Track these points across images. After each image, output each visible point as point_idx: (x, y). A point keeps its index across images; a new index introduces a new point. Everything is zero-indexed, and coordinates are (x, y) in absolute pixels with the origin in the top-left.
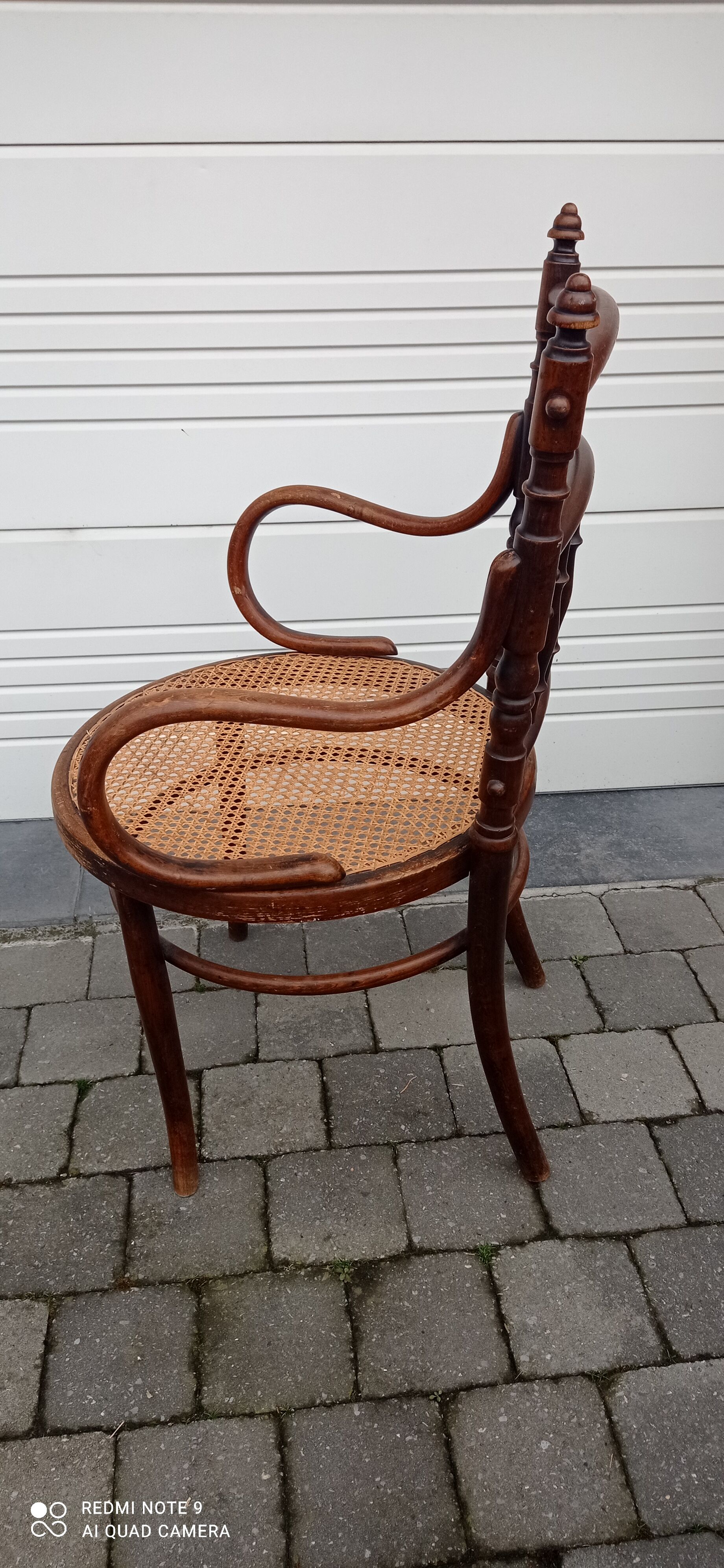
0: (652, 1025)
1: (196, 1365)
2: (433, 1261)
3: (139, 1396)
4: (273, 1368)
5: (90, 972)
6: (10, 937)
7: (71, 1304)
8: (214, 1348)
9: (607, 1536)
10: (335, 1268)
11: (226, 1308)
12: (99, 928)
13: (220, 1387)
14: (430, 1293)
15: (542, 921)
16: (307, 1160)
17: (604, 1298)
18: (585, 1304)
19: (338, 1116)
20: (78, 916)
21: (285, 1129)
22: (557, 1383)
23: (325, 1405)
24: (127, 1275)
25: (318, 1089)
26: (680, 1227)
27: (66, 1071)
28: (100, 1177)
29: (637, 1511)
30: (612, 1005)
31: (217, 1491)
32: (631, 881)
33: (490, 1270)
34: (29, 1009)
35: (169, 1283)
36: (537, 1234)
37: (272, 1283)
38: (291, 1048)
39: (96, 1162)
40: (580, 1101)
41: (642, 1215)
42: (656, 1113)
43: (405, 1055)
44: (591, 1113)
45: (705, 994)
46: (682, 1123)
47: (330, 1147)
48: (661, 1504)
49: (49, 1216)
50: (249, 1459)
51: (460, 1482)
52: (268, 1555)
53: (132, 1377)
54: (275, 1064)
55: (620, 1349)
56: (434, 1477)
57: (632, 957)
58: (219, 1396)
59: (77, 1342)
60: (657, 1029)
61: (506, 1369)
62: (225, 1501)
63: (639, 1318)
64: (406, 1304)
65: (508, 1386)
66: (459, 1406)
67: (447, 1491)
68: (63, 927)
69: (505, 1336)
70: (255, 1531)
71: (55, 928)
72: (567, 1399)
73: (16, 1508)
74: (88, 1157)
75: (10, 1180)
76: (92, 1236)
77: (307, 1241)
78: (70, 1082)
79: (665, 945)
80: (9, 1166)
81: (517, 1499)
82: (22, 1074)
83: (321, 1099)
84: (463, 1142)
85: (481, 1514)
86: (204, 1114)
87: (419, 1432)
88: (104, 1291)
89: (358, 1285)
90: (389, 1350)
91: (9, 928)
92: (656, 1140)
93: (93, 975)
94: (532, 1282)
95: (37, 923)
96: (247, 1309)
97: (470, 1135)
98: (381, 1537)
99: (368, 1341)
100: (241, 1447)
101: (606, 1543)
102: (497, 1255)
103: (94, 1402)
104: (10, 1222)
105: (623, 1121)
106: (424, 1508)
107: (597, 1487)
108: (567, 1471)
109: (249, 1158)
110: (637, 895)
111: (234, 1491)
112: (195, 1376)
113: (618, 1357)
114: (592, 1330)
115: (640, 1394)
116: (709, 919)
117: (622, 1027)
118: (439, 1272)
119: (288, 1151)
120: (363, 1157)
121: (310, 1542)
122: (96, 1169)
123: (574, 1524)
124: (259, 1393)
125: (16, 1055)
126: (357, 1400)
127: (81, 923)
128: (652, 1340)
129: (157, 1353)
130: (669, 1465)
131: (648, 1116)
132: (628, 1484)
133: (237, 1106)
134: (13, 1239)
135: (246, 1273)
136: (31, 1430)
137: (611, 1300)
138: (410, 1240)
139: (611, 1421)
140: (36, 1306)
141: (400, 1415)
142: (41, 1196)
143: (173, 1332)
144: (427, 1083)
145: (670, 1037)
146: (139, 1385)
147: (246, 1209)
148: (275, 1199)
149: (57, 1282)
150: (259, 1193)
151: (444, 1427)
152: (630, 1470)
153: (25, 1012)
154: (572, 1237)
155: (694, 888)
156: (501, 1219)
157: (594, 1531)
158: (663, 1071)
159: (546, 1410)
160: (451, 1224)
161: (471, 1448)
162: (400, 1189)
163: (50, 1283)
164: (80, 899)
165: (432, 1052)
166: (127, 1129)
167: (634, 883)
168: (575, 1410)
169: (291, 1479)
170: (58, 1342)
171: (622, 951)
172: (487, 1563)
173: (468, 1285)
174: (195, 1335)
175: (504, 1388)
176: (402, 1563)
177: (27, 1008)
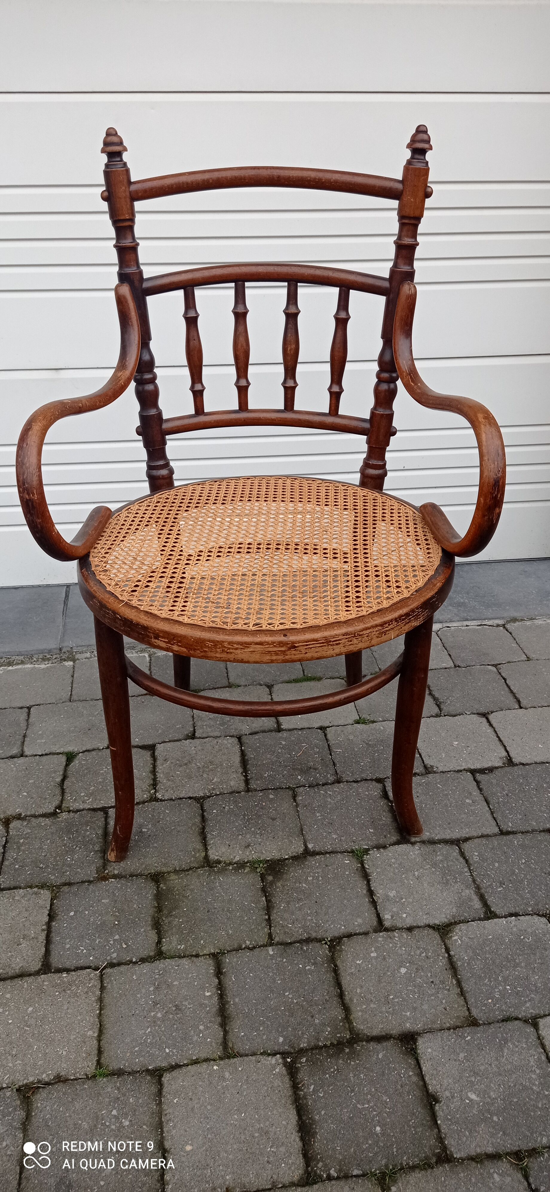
0: (475, 712)
1: (157, 925)
2: (323, 859)
3: (117, 947)
4: (211, 926)
5: (72, 684)
6: (13, 662)
7: (67, 890)
8: (169, 915)
9: (448, 1025)
10: (253, 865)
11: (177, 890)
12: (77, 657)
13: (175, 939)
14: (320, 878)
15: (396, 648)
16: (232, 799)
17: (443, 879)
18: (430, 883)
19: (253, 772)
20: (63, 647)
21: (215, 780)
22: (411, 932)
23: (249, 948)
24: (107, 871)
25: (238, 754)
26: (495, 835)
27: (57, 746)
28: (85, 812)
29: (468, 1009)
30: (446, 699)
31: (174, 1004)
32: (458, 621)
33: (362, 863)
34: (29, 708)
35: (136, 876)
36: (395, 841)
37: (209, 874)
38: (218, 730)
39: (81, 803)
40: (424, 759)
41: (468, 828)
42: (478, 766)
43: (300, 733)
44: (432, 767)
45: (512, 692)
46: (496, 772)
47: (248, 790)
48: (485, 1005)
49: (49, 837)
50: (196, 983)
51: (345, 994)
52: (211, 1042)
53: (112, 934)
54: (207, 739)
55: (454, 910)
56: (326, 992)
57: (460, 669)
58: (174, 945)
59: (72, 914)
60: (478, 714)
61: (375, 923)
62: (180, 1010)
63: (467, 891)
64: (304, 885)
65: (377, 934)
66: (343, 947)
67: (336, 1001)
68: (51, 655)
69: (374, 903)
70: (201, 1027)
71: (45, 656)
72: (419, 941)
73: (32, 1017)
74: (75, 799)
75: (20, 814)
76: (80, 848)
77: (233, 848)
78: (61, 753)
79: (483, 662)
80: (19, 806)
81: (385, 1004)
82: (25, 749)
83: (241, 761)
84: (342, 786)
85: (360, 1014)
86: (157, 772)
87: (315, 964)
88: (90, 882)
89: (269, 875)
90: (293, 914)
91: (12, 656)
92: (478, 783)
93: (74, 686)
94: (392, 870)
95: (33, 652)
96: (192, 890)
97: (347, 782)
98: (290, 1029)
99: (278, 909)
100: (190, 976)
101: (447, 1029)
102: (367, 855)
103: (85, 951)
104: (22, 841)
105: (455, 771)
106: (320, 1011)
107: (440, 996)
108: (419, 986)
109: (190, 798)
110: (463, 631)
111: (187, 1003)
112: (157, 933)
113: (453, 915)
114: (435, 899)
115: (469, 938)
116: (515, 645)
117: (454, 713)
118: (327, 866)
119: (218, 793)
120: (271, 796)
121: (240, 1034)
122: (81, 807)
123: (425, 1019)
124: (202, 942)
125: (21, 737)
126: (271, 945)
127: (64, 653)
128: (477, 904)
129: (129, 919)
130: (491, 982)
131: (472, 767)
132: (462, 993)
133: (181, 766)
134: (24, 851)
135: (190, 869)
136: (40, 970)
137: (447, 880)
138: (306, 846)
139: (449, 955)
140: (42, 892)
141: (301, 953)
142: (43, 824)
143: (140, 906)
144: (315, 750)
145: (487, 719)
146: (117, 940)
147: (189, 830)
148: (210, 823)
149: (57, 877)
150: (198, 820)
151: (332, 960)
152: (463, 985)
153: (26, 710)
154: (420, 843)
155: (504, 626)
156: (370, 832)
157: (439, 1022)
158: (483, 739)
159: (404, 949)
160: (334, 836)
161: (352, 973)
162: (298, 816)
163: (51, 878)
164: (63, 637)
165: (319, 730)
166: (103, 782)
167: (461, 623)
168: (424, 948)
169: (225, 995)
170: (58, 915)
171: (453, 666)
172: (364, 1043)
173: (347, 873)
174: (156, 907)
175: (373, 936)
176: (305, 1045)
177: (28, 708)
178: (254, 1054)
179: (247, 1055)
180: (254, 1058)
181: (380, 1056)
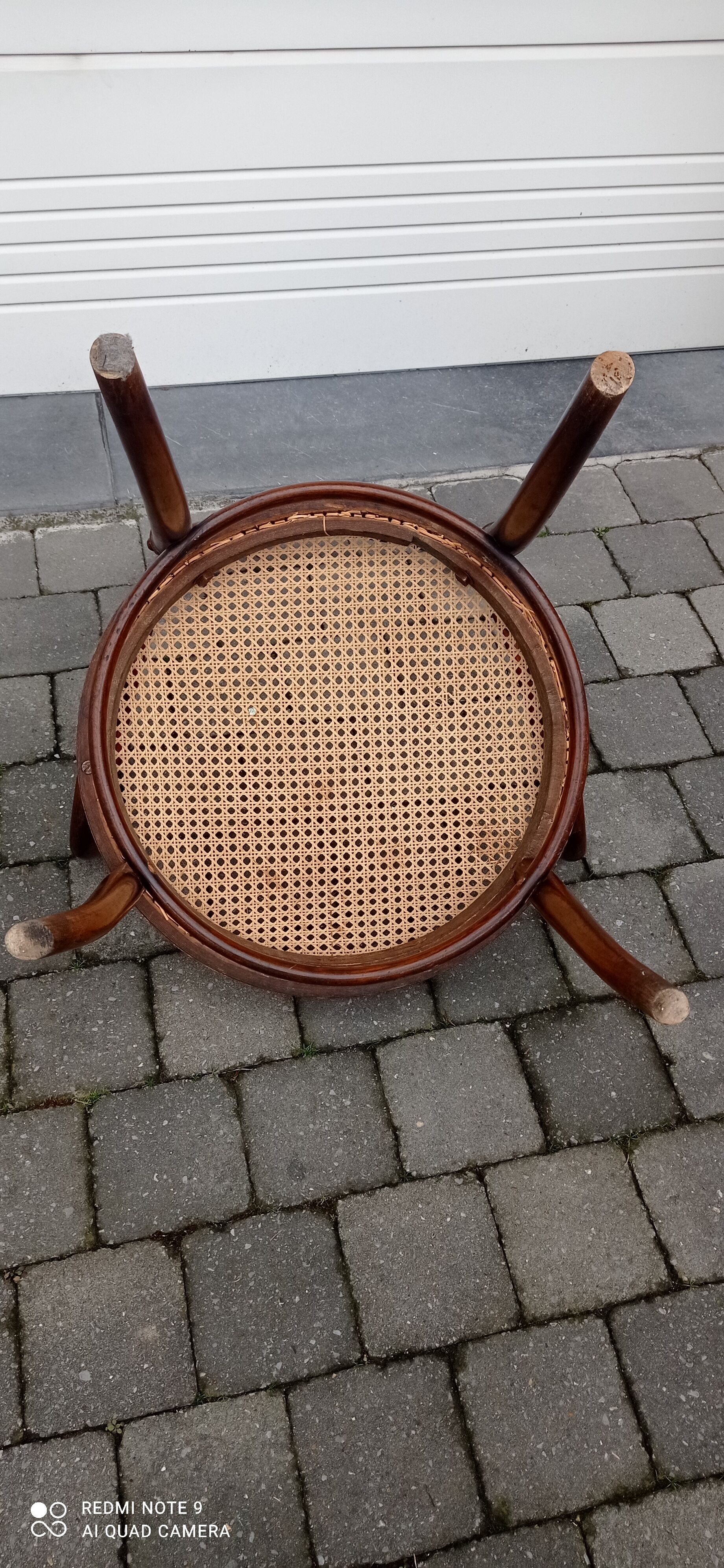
0: (673, 590)
6: (54, 521)
17: (653, 815)
18: (639, 819)
20: (119, 499)
22: (623, 878)
26: (708, 757)
29: (694, 963)
30: (635, 573)
32: (642, 451)
34: (95, 592)
36: (594, 768)
40: (616, 659)
41: (677, 749)
42: (681, 666)
44: (626, 669)
45: (715, 559)
46: (705, 674)
48: (712, 958)
51: (559, 953)
52: (422, 1012)
55: (669, 851)
57: (649, 526)
60: (676, 592)
61: (582, 870)
63: (682, 828)
65: (585, 883)
67: (550, 960)
68: (105, 510)
70: (408, 996)
71: (97, 512)
72: (633, 889)
73: (215, 994)
79: (678, 514)
85: (578, 973)
91: (52, 512)
92: (683, 689)
95: (79, 507)
98: (505, 993)
105: (654, 674)
106: (534, 972)
107: (663, 949)
108: (638, 939)
110: (647, 465)
113: (668, 857)
114: (646, 838)
115: (688, 883)
116: (714, 489)
117: (646, 592)
127: (122, 506)
128: (694, 843)
130: (713, 932)
131: (675, 669)
132: (686, 946)
137: (658, 816)
139: (668, 903)
145: (688, 599)
152: (687, 936)
153: (92, 594)
154: (621, 769)
155: (699, 457)
158: (685, 629)
159: (617, 898)
167: (644, 454)
168: (639, 897)
171: (639, 522)
172: (587, 1005)
176: (524, 1009)
177: (92, 591)
178: (470, 1022)
179: (463, 1024)
180: (471, 1026)
181: (606, 1018)
